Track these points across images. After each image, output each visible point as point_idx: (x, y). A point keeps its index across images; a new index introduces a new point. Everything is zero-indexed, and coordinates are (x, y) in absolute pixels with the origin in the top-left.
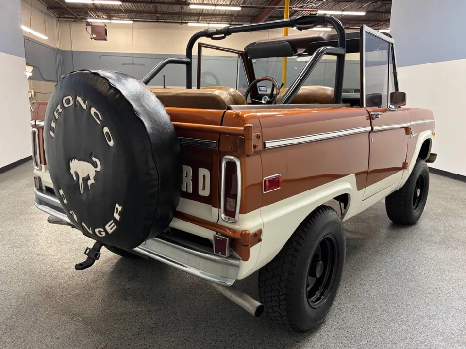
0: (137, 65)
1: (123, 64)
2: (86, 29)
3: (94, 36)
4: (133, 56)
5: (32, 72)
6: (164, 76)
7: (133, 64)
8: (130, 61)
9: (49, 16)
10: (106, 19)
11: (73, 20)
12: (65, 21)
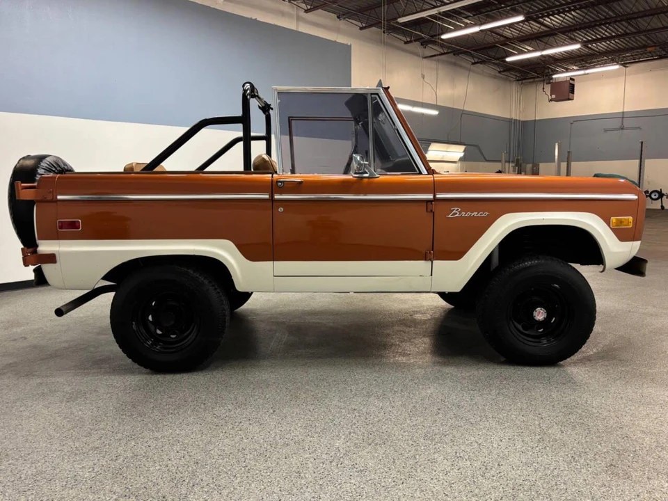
0: (628, 129)
1: (606, 130)
2: (543, 89)
3: (554, 96)
4: (623, 116)
5: (464, 151)
6: (642, 143)
7: (622, 128)
8: (617, 123)
9: (507, 79)
10: (577, 70)
11: (532, 80)
12: (530, 82)
